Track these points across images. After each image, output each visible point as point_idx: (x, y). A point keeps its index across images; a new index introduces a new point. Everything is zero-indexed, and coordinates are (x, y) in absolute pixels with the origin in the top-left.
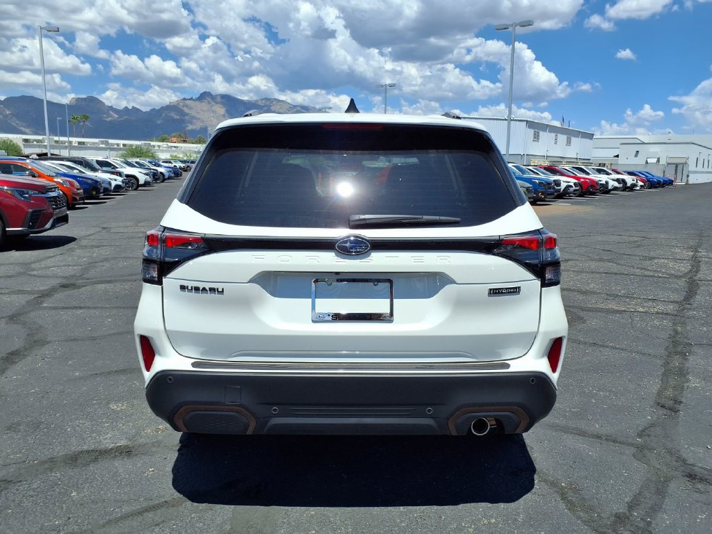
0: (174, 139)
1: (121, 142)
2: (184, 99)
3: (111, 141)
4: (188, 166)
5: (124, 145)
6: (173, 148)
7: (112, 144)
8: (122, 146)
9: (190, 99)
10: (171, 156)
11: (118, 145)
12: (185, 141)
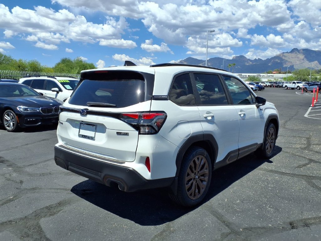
0: (275, 72)
1: (247, 74)
2: (283, 53)
3: (243, 74)
4: (272, 85)
5: (249, 76)
6: (271, 77)
7: (244, 76)
8: (247, 76)
9: (286, 53)
10: (268, 80)
11: (246, 76)
12: (280, 73)
